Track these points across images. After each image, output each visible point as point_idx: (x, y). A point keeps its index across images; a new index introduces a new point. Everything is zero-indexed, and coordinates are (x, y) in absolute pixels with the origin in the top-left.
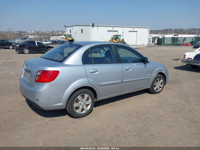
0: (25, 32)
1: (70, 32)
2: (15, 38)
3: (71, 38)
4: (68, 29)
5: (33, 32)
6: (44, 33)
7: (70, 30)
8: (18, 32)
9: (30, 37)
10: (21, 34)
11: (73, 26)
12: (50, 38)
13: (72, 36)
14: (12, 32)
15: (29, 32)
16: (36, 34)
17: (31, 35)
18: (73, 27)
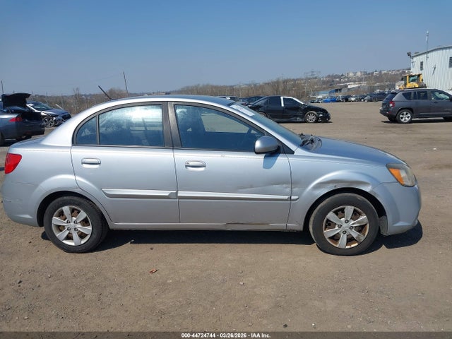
0: (342, 75)
1: (422, 69)
2: (317, 91)
3: (418, 83)
4: (417, 60)
5: (359, 74)
6: (385, 74)
7: (422, 63)
8: (329, 76)
9: (349, 87)
10: (333, 81)
11: (428, 52)
12: (395, 85)
13: (421, 77)
14: (316, 78)
15: (351, 74)
16: (366, 78)
17: (354, 81)
18: (429, 55)
